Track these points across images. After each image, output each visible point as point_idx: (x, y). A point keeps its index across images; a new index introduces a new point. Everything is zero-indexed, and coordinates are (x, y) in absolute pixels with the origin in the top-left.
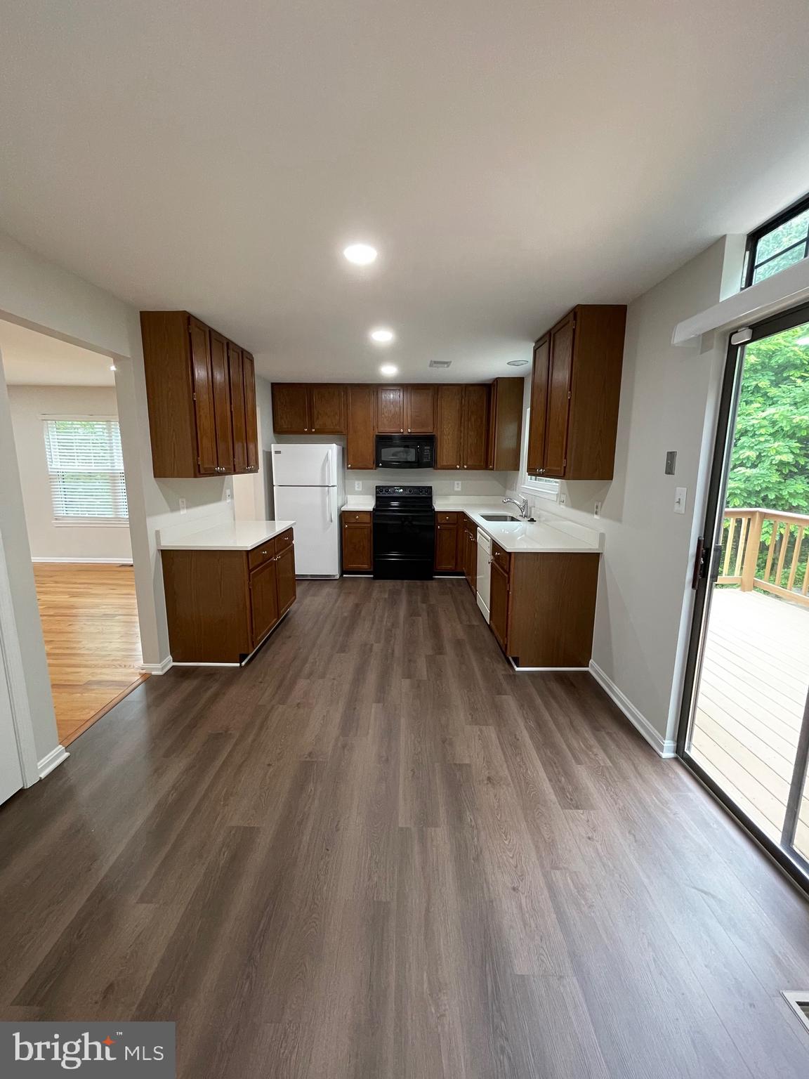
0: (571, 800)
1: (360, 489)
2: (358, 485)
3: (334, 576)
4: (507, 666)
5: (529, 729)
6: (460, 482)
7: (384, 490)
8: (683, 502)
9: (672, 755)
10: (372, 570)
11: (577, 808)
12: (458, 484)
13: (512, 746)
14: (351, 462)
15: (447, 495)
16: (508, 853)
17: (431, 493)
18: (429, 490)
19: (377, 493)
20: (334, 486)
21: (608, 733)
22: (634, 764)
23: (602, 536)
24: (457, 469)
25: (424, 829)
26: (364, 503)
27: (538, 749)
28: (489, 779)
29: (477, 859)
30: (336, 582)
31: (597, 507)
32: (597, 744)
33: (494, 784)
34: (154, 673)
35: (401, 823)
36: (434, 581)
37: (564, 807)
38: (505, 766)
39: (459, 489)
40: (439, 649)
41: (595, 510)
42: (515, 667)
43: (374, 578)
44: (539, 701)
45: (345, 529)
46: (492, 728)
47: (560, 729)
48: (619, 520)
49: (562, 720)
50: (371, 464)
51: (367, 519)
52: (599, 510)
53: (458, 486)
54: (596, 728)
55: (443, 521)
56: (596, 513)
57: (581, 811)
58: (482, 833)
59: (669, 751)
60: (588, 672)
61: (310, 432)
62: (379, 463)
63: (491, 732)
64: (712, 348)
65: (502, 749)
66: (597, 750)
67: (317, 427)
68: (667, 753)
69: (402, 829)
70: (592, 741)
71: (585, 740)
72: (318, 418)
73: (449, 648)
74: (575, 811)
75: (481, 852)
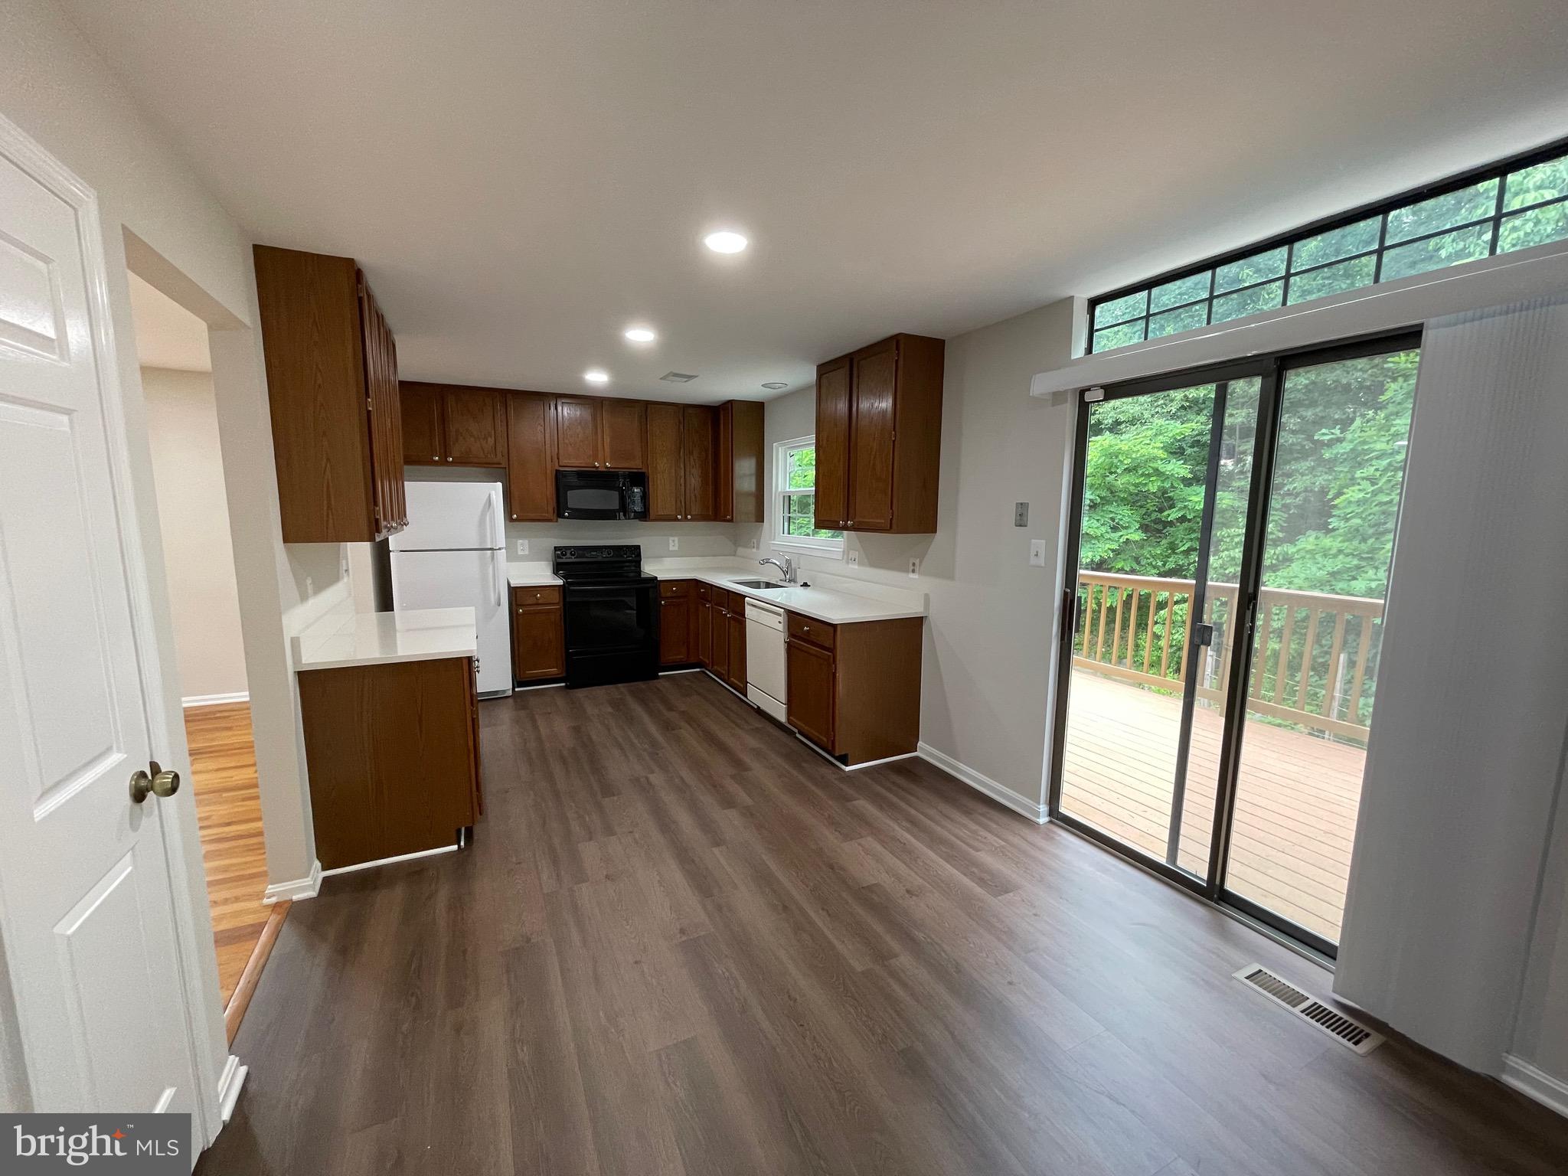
0: (996, 886)
1: (527, 553)
2: (523, 546)
3: (504, 691)
4: (833, 768)
5: (908, 830)
6: (676, 539)
7: (568, 552)
8: (1042, 554)
9: (1047, 819)
10: (564, 675)
11: (1007, 892)
12: (674, 541)
13: (905, 852)
14: (518, 511)
15: (659, 557)
16: (981, 954)
17: (639, 555)
18: (636, 550)
19: (558, 557)
20: (500, 549)
21: (981, 814)
22: (1022, 837)
23: (927, 597)
24: (676, 520)
25: (885, 963)
26: (540, 574)
27: (931, 848)
28: (908, 891)
29: (958, 971)
30: (510, 700)
31: (914, 564)
32: (980, 829)
33: (917, 896)
34: (295, 898)
35: (859, 968)
36: (661, 680)
37: (995, 896)
38: (913, 874)
39: (676, 548)
40: (738, 764)
41: (912, 568)
42: (843, 767)
43: (567, 687)
44: (895, 799)
45: (520, 615)
46: (869, 839)
47: (937, 823)
48: (951, 577)
49: (932, 812)
50: (550, 515)
51: (556, 597)
52: (917, 569)
53: (674, 543)
54: (968, 813)
55: (669, 594)
56: (913, 571)
57: (1011, 894)
58: (945, 946)
59: (1044, 817)
60: (917, 758)
61: (444, 462)
62: (561, 510)
63: (870, 842)
64: (1066, 401)
65: (897, 857)
66: (983, 833)
67: (456, 453)
68: (1043, 820)
69: (863, 973)
70: (975, 827)
71: (965, 826)
72: (457, 440)
73: (747, 759)
74: (1006, 895)
75: (957, 963)
